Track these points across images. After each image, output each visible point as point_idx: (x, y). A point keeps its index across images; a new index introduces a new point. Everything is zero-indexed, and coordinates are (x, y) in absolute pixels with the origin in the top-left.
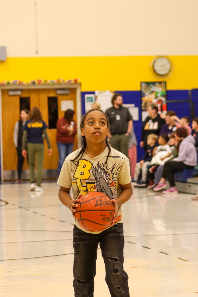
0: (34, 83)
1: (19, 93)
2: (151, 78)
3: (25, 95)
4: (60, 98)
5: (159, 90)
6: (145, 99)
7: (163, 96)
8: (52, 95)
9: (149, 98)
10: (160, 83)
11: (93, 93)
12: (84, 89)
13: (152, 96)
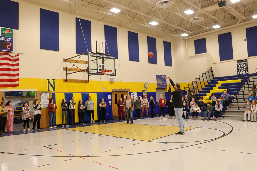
0: (120, 89)
1: (115, 92)
2: (144, 89)
3: (116, 93)
4: (124, 94)
5: (146, 92)
6: (143, 94)
7: (147, 94)
8: (122, 93)
9: (144, 94)
10: (146, 90)
11: (133, 93)
12: (131, 92)
13: (145, 94)
